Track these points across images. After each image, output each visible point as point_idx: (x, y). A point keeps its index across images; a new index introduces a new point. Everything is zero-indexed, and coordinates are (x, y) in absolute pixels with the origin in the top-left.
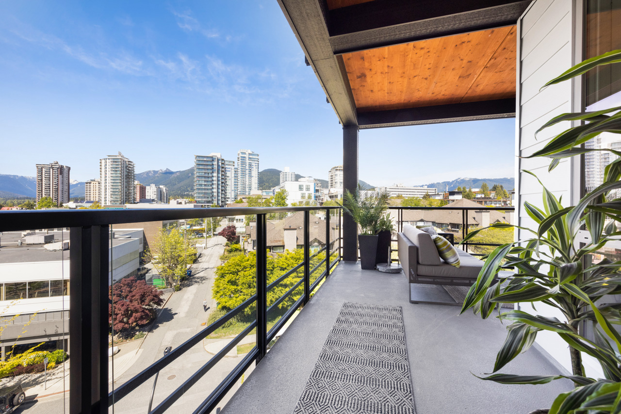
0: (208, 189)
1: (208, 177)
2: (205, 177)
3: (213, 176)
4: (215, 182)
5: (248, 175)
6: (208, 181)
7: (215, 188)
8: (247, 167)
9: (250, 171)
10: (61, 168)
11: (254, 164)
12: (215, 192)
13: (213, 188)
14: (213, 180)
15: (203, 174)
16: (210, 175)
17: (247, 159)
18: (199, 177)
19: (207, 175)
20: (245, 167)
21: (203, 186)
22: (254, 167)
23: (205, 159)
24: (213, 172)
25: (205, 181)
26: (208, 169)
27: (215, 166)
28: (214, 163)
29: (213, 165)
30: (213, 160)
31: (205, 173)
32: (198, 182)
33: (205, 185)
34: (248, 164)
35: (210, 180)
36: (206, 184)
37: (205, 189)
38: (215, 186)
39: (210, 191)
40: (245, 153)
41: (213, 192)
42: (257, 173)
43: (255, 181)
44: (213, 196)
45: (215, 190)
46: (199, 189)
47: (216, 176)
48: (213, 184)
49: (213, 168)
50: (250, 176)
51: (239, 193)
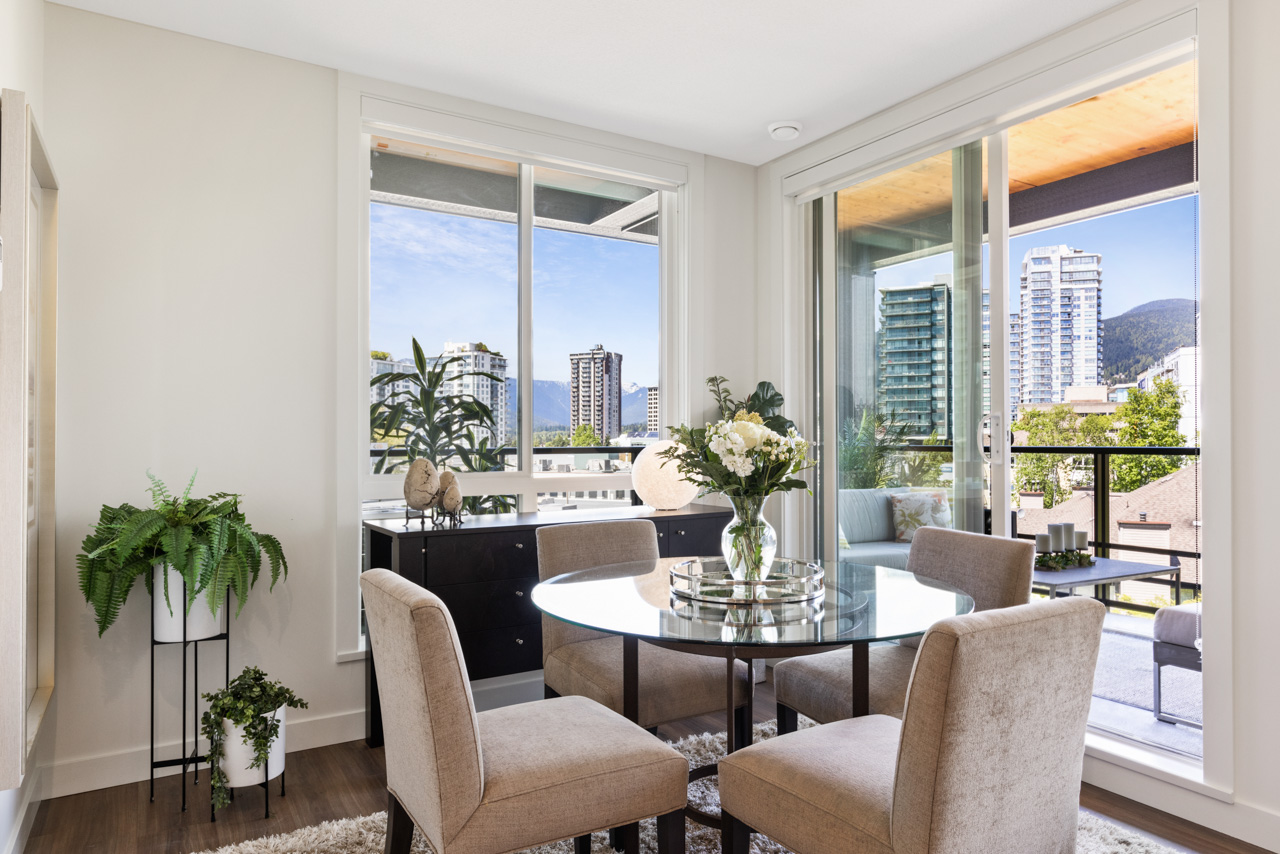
0: (919, 391)
1: (920, 354)
2: (910, 354)
3: (933, 350)
4: (939, 368)
5: (1059, 333)
6: (918, 366)
7: (942, 386)
8: (1057, 308)
9: (1068, 319)
10: (608, 358)
11: (1082, 294)
12: (942, 399)
13: (933, 387)
14: (934, 362)
15: (905, 344)
16: (925, 347)
17: (1056, 276)
18: (891, 354)
19: (915, 348)
20: (1049, 306)
21: (905, 380)
22: (1082, 302)
23: (910, 299)
24: (933, 337)
25: (910, 366)
26: (919, 329)
27: (939, 317)
28: (936, 308)
29: (933, 313)
30: (933, 300)
31: (910, 341)
32: (889, 369)
33: (911, 379)
34: (1057, 296)
35: (925, 360)
36: (912, 374)
37: (910, 391)
38: (939, 381)
39: (925, 397)
40: (1047, 260)
41: (934, 399)
42: (1095, 324)
43: (1086, 353)
44: (933, 411)
45: (940, 393)
46: (894, 392)
47: (942, 349)
48: (933, 374)
49: (933, 325)
50: (1069, 338)
51: (1026, 397)
